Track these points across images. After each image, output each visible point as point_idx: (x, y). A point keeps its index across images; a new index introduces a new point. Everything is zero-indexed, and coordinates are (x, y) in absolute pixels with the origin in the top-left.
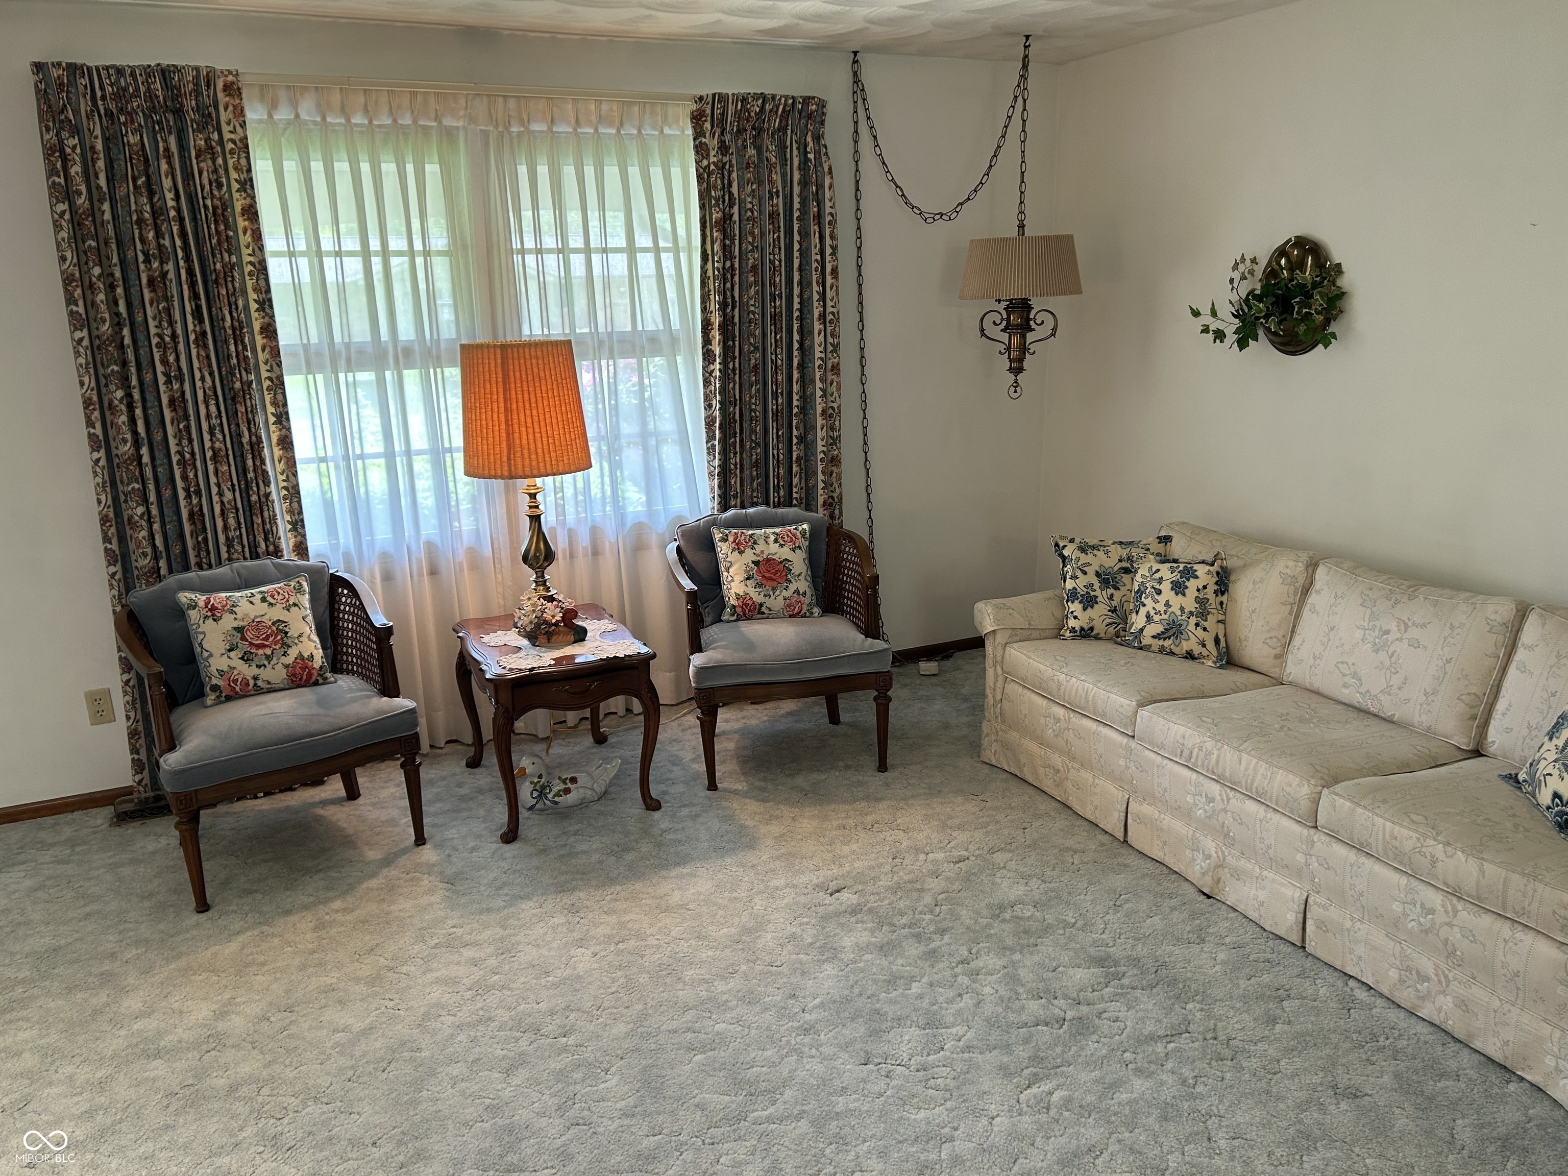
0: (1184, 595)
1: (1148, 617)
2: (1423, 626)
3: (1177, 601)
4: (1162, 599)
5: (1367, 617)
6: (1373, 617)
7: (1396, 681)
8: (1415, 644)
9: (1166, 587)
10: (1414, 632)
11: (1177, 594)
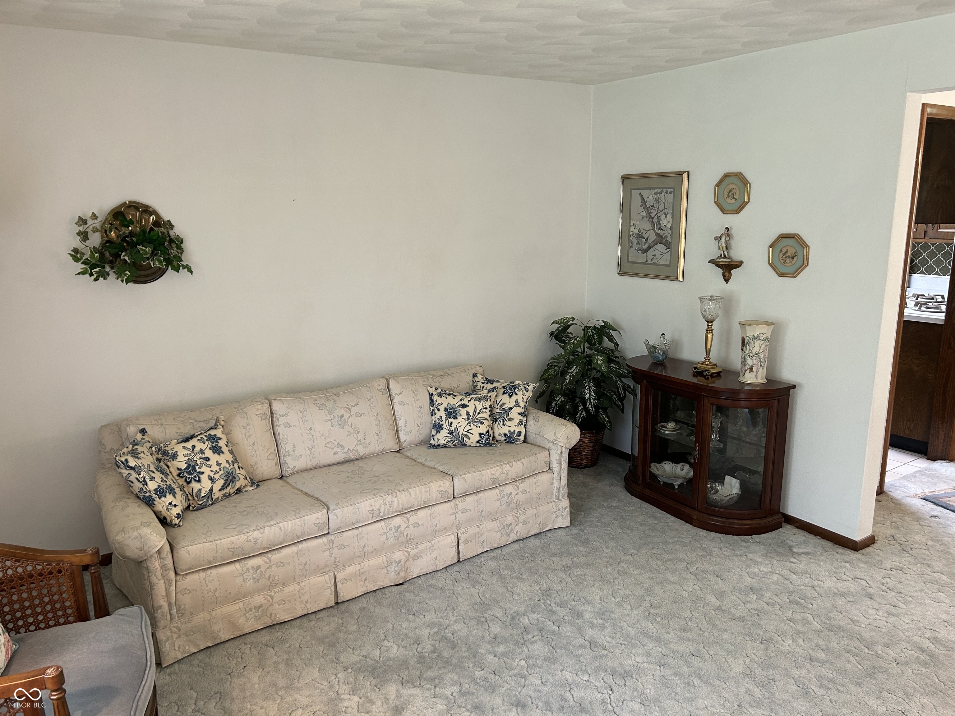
0: (223, 453)
1: (211, 479)
2: (357, 405)
3: (222, 459)
4: (213, 462)
5: (327, 414)
6: (330, 413)
7: (361, 436)
8: (359, 415)
9: (209, 453)
10: (355, 410)
11: (219, 454)
